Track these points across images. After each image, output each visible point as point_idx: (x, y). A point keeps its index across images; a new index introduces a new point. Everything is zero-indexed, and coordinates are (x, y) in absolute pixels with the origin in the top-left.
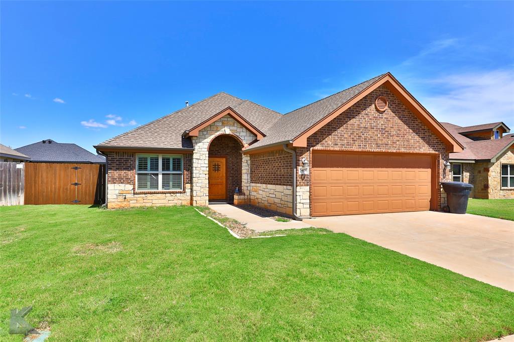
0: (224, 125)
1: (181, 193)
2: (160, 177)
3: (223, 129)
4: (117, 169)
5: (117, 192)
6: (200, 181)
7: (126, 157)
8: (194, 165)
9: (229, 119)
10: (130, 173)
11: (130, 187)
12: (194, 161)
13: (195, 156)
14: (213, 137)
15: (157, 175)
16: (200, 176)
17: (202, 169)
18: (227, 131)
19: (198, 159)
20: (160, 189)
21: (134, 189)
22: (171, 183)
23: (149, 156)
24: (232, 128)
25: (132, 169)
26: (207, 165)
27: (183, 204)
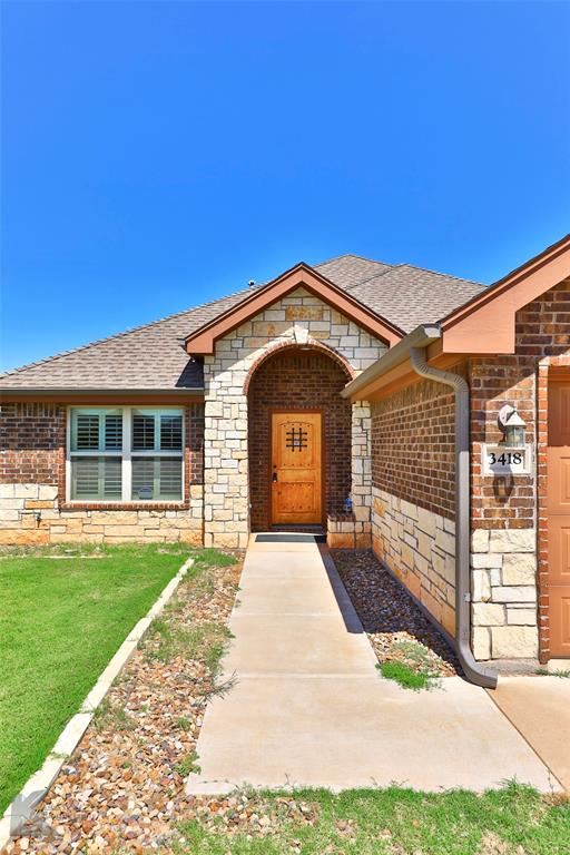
0: (291, 318)
1: (176, 509)
2: (127, 466)
3: (289, 332)
4: (22, 446)
5: (20, 504)
6: (223, 479)
7: (41, 415)
8: (208, 434)
9: (307, 301)
10: (52, 457)
11: (50, 492)
12: (208, 422)
13: (209, 410)
14: (258, 355)
15: (119, 460)
16: (224, 464)
17: (230, 444)
18: (301, 335)
19: (218, 418)
20: (126, 497)
21: (61, 497)
22: (157, 483)
23: (102, 413)
24: (315, 326)
25: (55, 447)
26: (244, 435)
27: (183, 539)
